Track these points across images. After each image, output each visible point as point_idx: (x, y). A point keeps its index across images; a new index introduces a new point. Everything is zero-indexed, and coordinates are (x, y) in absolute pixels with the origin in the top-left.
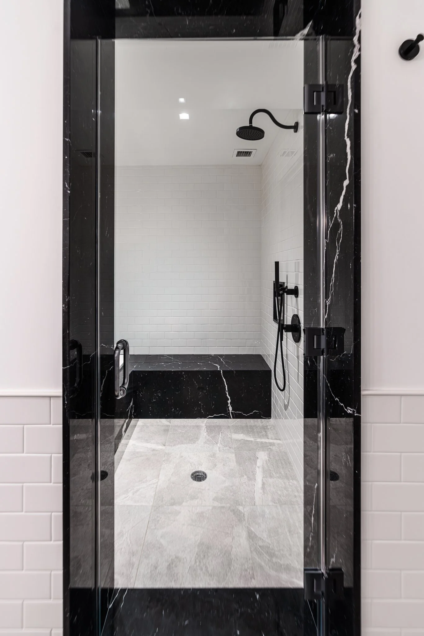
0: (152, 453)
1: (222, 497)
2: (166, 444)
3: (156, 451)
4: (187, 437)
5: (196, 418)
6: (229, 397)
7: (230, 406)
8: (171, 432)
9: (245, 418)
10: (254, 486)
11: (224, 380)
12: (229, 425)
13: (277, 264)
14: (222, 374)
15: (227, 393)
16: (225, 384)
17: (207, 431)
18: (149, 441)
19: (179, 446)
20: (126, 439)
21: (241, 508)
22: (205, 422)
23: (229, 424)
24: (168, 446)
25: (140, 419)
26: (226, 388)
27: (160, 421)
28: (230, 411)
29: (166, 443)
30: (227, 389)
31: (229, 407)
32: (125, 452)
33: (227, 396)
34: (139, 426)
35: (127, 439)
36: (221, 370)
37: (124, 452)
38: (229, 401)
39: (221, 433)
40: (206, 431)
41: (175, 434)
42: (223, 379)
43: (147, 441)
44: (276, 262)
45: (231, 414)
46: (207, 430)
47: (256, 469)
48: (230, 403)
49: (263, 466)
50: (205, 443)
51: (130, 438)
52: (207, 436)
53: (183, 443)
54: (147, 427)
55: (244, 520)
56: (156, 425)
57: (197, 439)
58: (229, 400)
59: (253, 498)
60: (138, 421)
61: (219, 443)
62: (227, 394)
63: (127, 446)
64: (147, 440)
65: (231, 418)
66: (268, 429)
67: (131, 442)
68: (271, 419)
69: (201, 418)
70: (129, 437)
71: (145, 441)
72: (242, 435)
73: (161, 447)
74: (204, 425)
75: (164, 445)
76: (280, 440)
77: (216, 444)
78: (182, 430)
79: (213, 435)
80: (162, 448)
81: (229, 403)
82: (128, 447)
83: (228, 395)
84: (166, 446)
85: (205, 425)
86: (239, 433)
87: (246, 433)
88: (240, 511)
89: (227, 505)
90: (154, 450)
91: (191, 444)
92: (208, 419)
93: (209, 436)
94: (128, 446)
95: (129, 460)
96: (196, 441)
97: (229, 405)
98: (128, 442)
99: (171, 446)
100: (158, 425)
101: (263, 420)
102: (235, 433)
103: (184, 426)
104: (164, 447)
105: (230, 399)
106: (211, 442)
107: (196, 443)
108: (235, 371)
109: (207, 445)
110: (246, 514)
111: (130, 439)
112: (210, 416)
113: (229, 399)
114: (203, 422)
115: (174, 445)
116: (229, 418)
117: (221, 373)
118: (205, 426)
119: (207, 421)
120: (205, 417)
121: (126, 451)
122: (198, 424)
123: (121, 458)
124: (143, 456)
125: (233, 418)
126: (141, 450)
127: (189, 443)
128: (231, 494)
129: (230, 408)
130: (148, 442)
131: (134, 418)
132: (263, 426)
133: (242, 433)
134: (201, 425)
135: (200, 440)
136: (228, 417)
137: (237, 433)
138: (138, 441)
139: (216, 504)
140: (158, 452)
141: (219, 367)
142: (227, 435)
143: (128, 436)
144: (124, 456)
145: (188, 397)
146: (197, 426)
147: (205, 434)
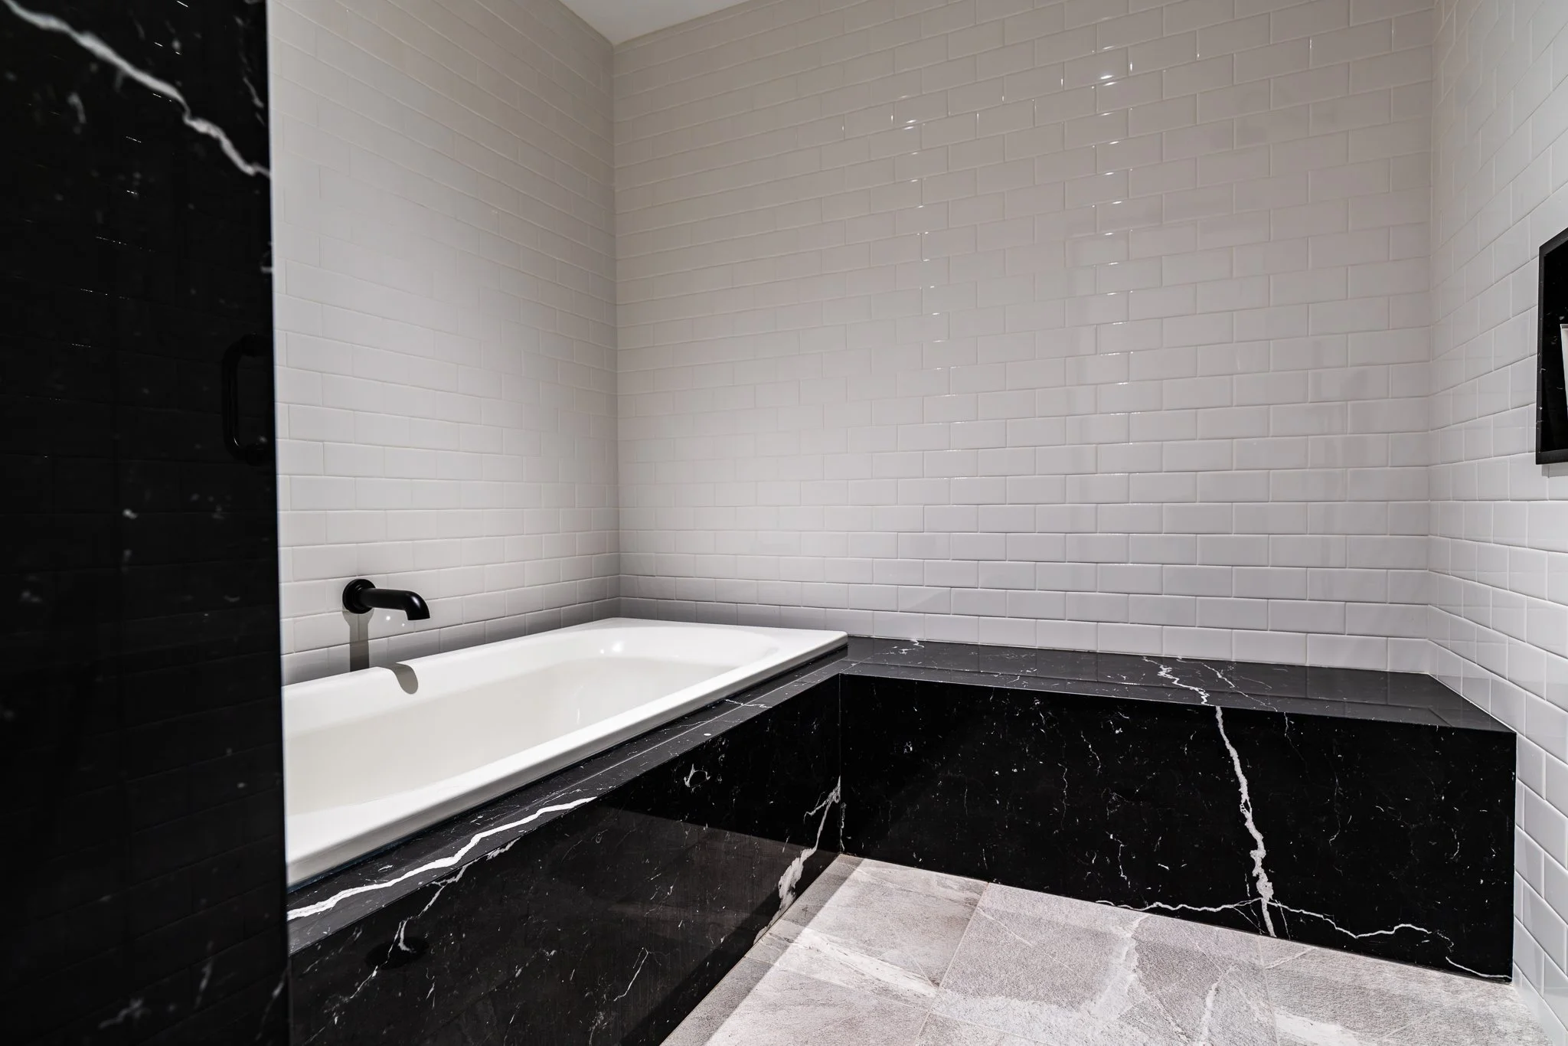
0: (875, 1002)
2: (945, 978)
3: (897, 997)
4: (1043, 969)
5: (1093, 900)
6: (1258, 836)
7: (1264, 878)
8: (973, 935)
9: (1348, 950)
11: (1234, 753)
12: (1256, 962)
14: (1221, 726)
15: (1249, 815)
16: (1238, 769)
17: (1141, 966)
18: (876, 948)
19: (999, 1001)
20: (793, 921)
22: (1136, 924)
23: (1258, 958)
24: (949, 991)
25: (866, 861)
26: (1244, 789)
27: (939, 883)
28: (1265, 902)
29: (943, 973)
30: (1245, 797)
31: (1257, 878)
32: (772, 970)
33: (1247, 830)
34: (857, 882)
35: (795, 921)
36: (1218, 708)
37: (769, 966)
38: (1259, 854)
39: (1212, 992)
40: (1135, 963)
41: (990, 943)
42: (1229, 746)
43: (868, 947)
45: (1266, 914)
46: (1141, 961)
48: (1264, 861)
50: (1128, 1018)
51: (809, 922)
52: (1142, 990)
53: (1018, 996)
54: (887, 893)
56: (919, 894)
57: (1090, 989)
58: (1256, 847)
60: (857, 865)
61: (1202, 1038)
62: (1245, 820)
63: (787, 947)
64: (869, 942)
65: (1267, 934)
66: (1503, 1035)
67: (809, 936)
68: (1511, 987)
69: (1116, 905)
70: (807, 917)
71: (862, 945)
73: (918, 986)
74: (1129, 935)
75: (933, 981)
77: (1184, 1038)
78: (1023, 936)
79: (1171, 989)
80: (923, 991)
81: (1259, 863)
82: (789, 950)
83: (1250, 825)
84: (941, 989)
85: (1135, 938)
86: (1317, 1017)
87: (1361, 1025)
90: (885, 991)
91: (1054, 1007)
92: (1148, 915)
93: (1149, 989)
94: (792, 947)
95: (775, 1007)
96: (1084, 998)
97: (1258, 870)
98: (798, 934)
99: (965, 992)
100: (928, 896)
101: (1458, 979)
102: (1295, 1009)
103: (1037, 923)
104: (931, 991)
105: (1261, 845)
106: (1159, 1022)
107: (1082, 1007)
108: (1291, 716)
109: (1137, 1032)
111: (805, 924)
112: (1160, 904)
113: (1255, 841)
114: (1124, 923)
115: (978, 993)
116: (1256, 932)
117: (1217, 721)
118: (1134, 943)
119: (1146, 920)
120: (1137, 904)
121: (777, 964)
122: (1098, 926)
123: (749, 990)
124: (834, 1005)
125: (1281, 934)
126: (836, 980)
127: (1047, 999)
129: (1265, 888)
130: (870, 953)
131: (845, 853)
132: (1460, 1010)
133: (1334, 1019)
134: (1113, 930)
135: (1101, 1000)
136: (1258, 928)
137: (1304, 1013)
138: (835, 938)
140: (901, 1004)
141: (1204, 696)
142: (1249, 1007)
143: (805, 910)
144: (760, 987)
145: (1061, 807)
146: (1096, 935)
147: (1132, 977)
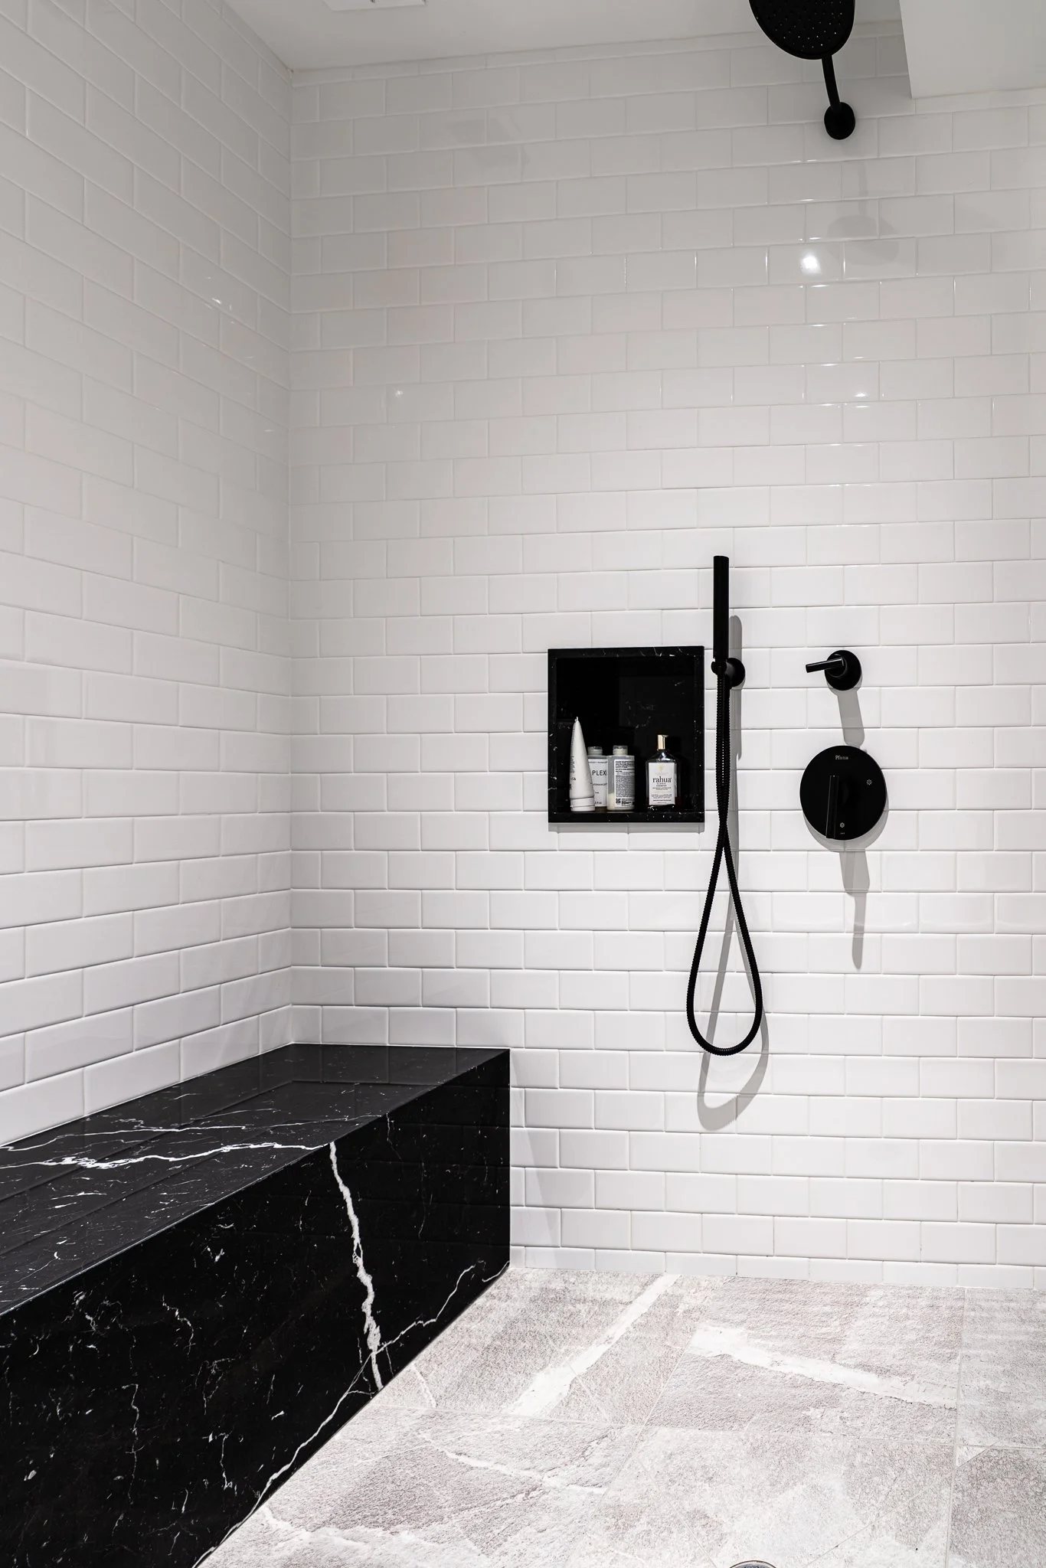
1: (901, 1508)
6: (368, 1279)
9: (433, 1337)
10: (865, 1395)
11: (346, 1192)
12: (419, 1413)
13: (721, 565)
14: (335, 1167)
15: (360, 1264)
16: (351, 1211)
17: (385, 1525)
21: (962, 1454)
23: (414, 1411)
26: (356, 1234)
28: (374, 1355)
30: (357, 1240)
31: (368, 1332)
36: (331, 1145)
42: (342, 1187)
44: (717, 559)
45: (375, 1370)
47: (785, 1375)
49: (769, 1350)
55: (1016, 1452)
58: (366, 1295)
59: (925, 1409)
62: (356, 1269)
65: (378, 1389)
68: (512, 1267)
72: (540, 1379)
76: (655, 1277)
81: (369, 1314)
86: (523, 1385)
88: (976, 1459)
89: (946, 1497)
92: (267, 1503)
97: (370, 1321)
101: (492, 1290)
108: (392, 1115)
110: (991, 1441)
116: (370, 1397)
125: (388, 1376)
128: (892, 1473)
129: (374, 1338)
133: (529, 1376)
136: (367, 1394)
139: (939, 1532)
